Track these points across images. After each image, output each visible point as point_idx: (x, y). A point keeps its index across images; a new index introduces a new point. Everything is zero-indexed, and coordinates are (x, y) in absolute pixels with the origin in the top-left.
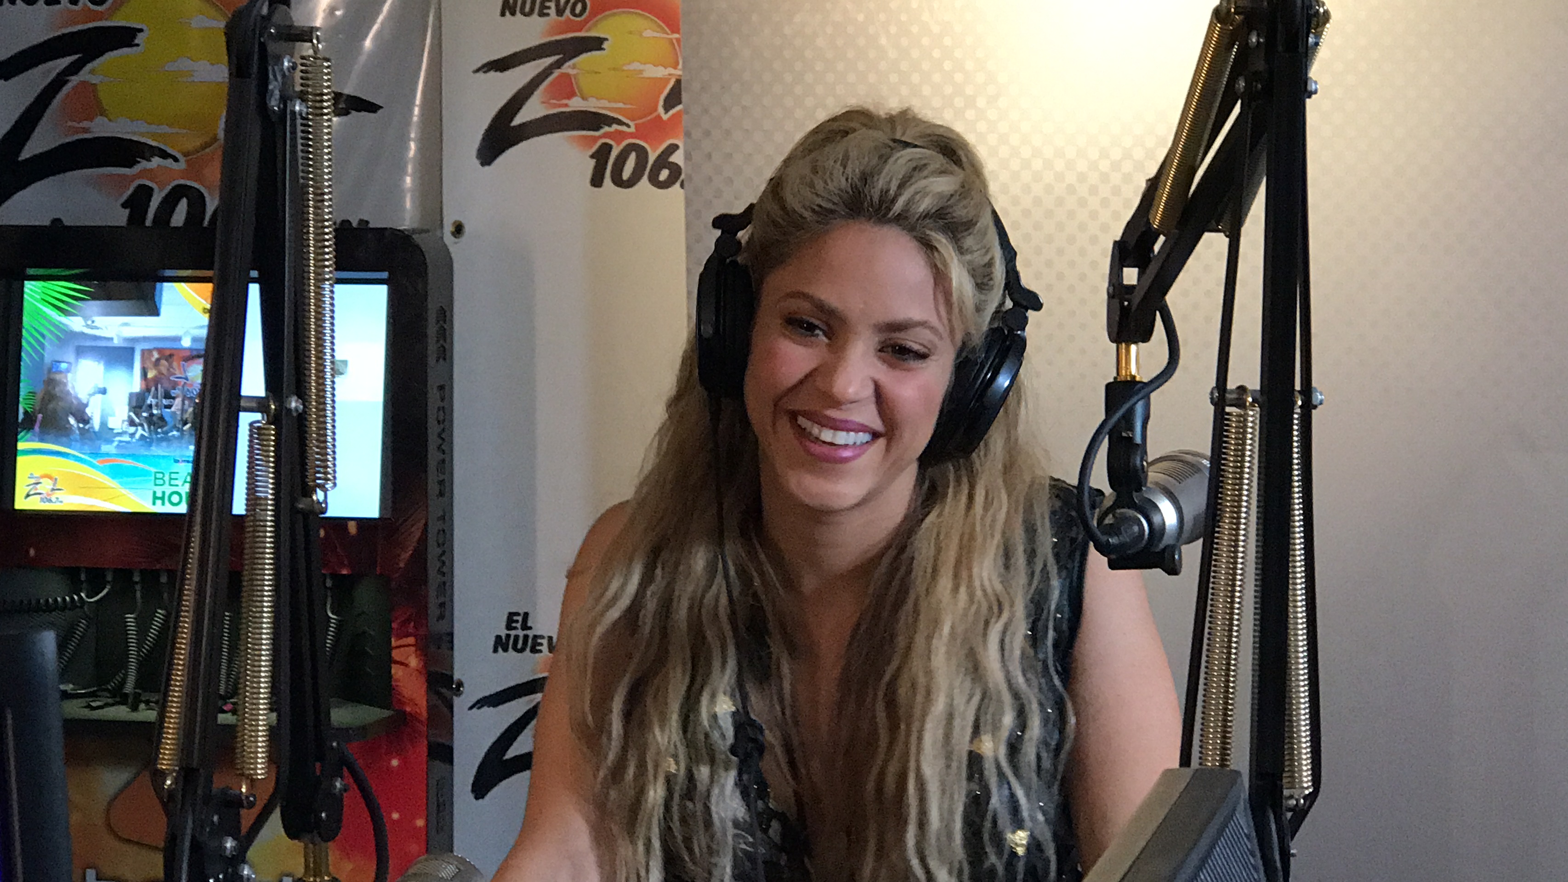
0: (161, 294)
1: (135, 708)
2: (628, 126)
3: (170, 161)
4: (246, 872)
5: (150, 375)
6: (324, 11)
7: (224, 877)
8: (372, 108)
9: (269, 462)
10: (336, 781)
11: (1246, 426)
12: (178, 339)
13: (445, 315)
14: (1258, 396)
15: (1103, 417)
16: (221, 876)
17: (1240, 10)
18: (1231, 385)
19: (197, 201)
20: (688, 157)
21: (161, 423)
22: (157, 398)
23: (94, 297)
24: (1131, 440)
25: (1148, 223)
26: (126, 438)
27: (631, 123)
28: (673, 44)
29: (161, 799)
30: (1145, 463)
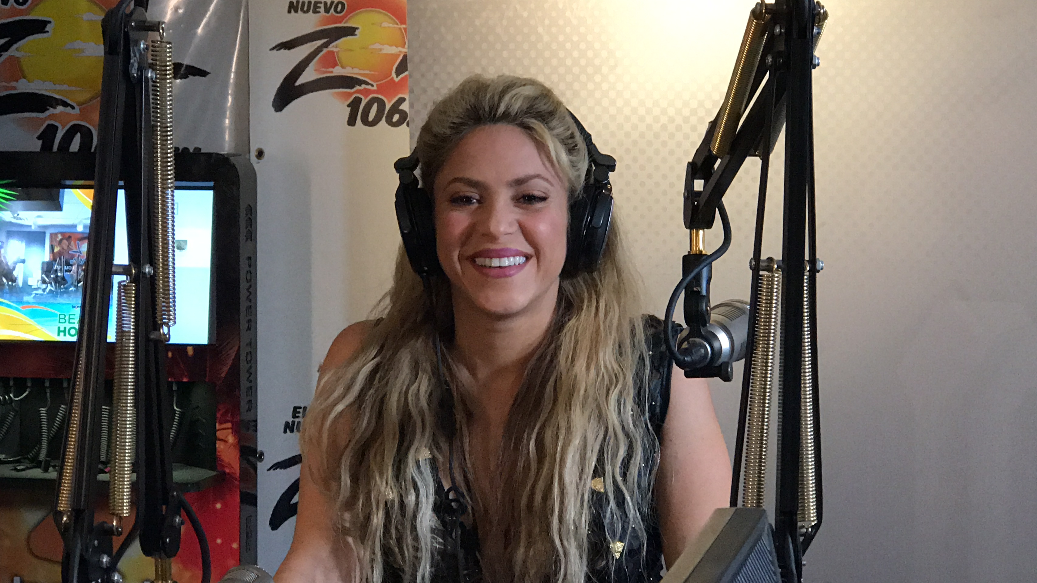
0: (63, 197)
1: (46, 470)
2: (372, 86)
3: (69, 108)
4: (116, 578)
5: (56, 250)
6: (172, 9)
7: (102, 581)
8: (203, 73)
9: (132, 308)
10: (176, 518)
11: (773, 284)
12: (75, 226)
13: (252, 211)
14: (781, 264)
15: (681, 278)
16: (99, 581)
17: (768, 11)
18: (763, 257)
19: (87, 135)
20: (411, 106)
21: (63, 282)
22: (61, 265)
23: (18, 198)
24: (699, 292)
25: (710, 151)
26: (40, 292)
27: (375, 84)
28: (402, 32)
29: (59, 529)
30: (708, 308)
